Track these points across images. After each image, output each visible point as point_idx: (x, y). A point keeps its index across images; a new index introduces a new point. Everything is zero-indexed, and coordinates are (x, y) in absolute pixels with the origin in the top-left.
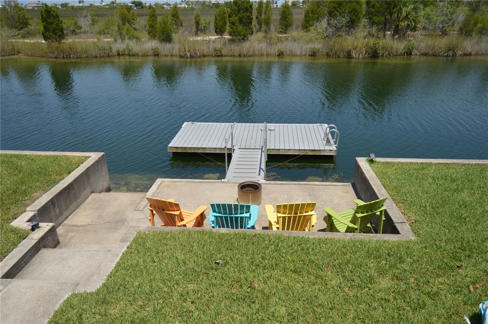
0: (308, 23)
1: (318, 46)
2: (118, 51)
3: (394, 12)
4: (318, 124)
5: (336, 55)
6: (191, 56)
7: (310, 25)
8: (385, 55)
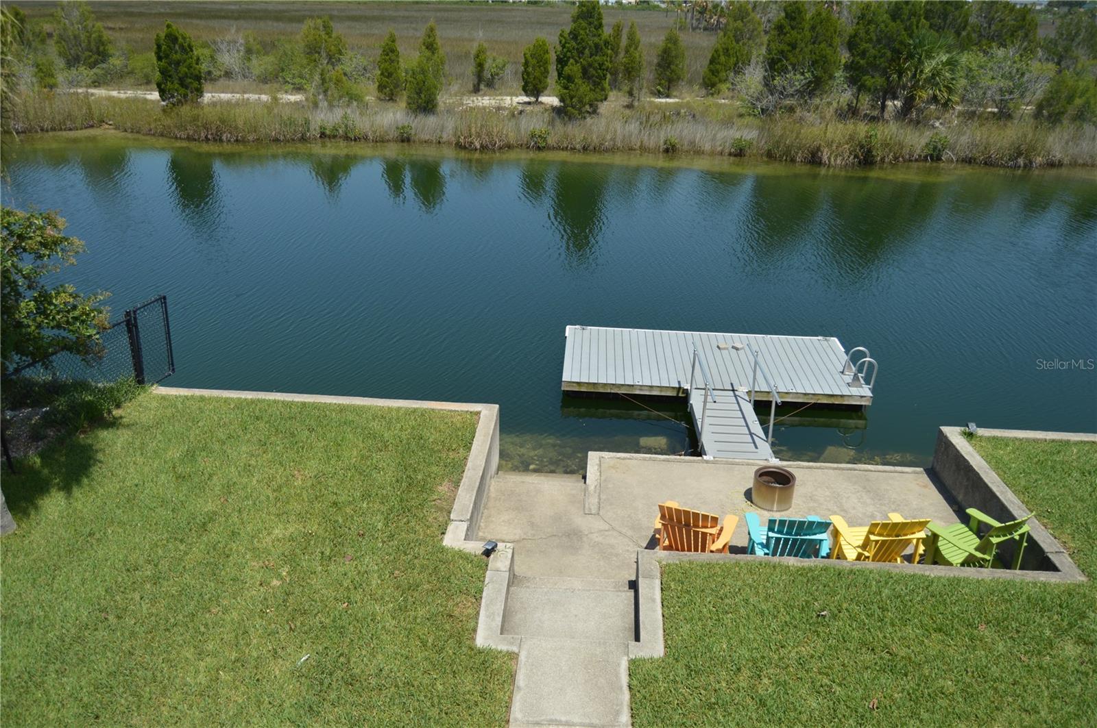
0: (716, 76)
1: (748, 133)
2: (322, 128)
3: (908, 69)
4: (820, 338)
5: (787, 156)
6: (482, 146)
7: (720, 81)
8: (886, 160)
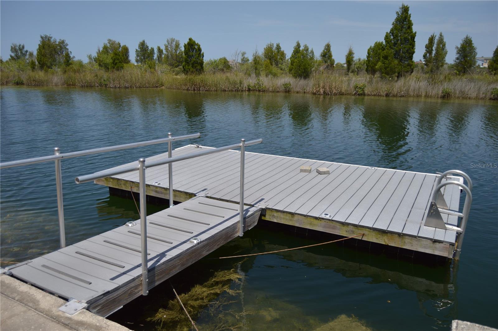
2: (249, 86)
